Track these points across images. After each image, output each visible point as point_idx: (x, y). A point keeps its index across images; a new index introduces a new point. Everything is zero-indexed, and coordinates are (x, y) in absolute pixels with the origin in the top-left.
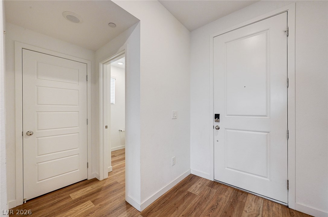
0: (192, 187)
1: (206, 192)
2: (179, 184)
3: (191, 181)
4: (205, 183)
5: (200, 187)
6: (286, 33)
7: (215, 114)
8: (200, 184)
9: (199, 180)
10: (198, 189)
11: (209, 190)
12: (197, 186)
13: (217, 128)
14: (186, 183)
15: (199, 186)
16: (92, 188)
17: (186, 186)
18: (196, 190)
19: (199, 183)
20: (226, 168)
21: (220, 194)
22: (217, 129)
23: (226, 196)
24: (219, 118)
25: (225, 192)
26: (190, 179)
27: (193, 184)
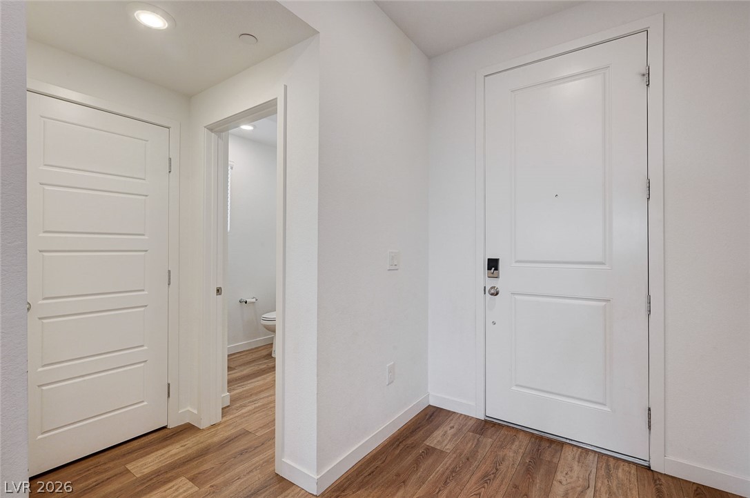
0: (435, 434)
1: (469, 445)
2: (402, 429)
3: (431, 422)
4: (465, 425)
5: (454, 435)
6: (645, 78)
7: (489, 259)
8: (452, 427)
9: (451, 418)
10: (450, 440)
11: (476, 440)
12: (446, 432)
13: (492, 291)
14: (419, 428)
15: (451, 432)
16: (183, 448)
17: (421, 432)
18: (446, 442)
19: (452, 425)
20: (514, 388)
21: (501, 447)
22: (492, 294)
23: (516, 452)
24: (496, 269)
25: (512, 443)
26: (428, 417)
27: (437, 427)
